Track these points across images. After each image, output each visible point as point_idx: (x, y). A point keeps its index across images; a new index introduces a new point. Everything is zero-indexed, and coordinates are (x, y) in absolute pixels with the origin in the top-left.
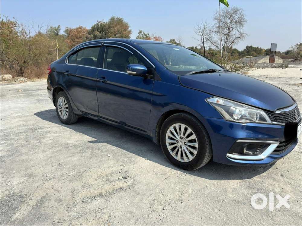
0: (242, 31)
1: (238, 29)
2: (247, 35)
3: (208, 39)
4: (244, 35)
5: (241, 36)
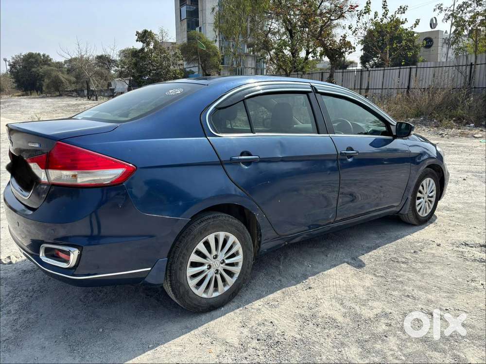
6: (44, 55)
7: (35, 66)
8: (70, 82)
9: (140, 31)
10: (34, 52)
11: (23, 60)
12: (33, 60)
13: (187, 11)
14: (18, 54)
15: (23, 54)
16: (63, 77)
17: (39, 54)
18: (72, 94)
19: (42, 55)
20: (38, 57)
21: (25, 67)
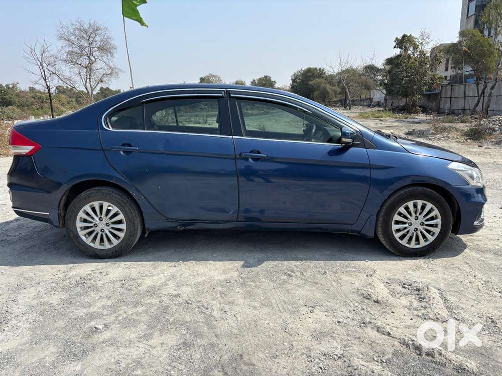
0: (111, 64)
1: (105, 59)
2: (121, 71)
3: (53, 73)
4: (117, 70)
5: (112, 72)
6: (320, 69)
7: (312, 79)
8: (335, 92)
9: (400, 37)
10: (312, 67)
11: (303, 75)
12: (310, 74)
13: (476, 6)
14: (299, 70)
15: (303, 69)
16: (329, 88)
17: (316, 69)
18: (337, 104)
19: (318, 69)
20: (315, 71)
21: (303, 81)
